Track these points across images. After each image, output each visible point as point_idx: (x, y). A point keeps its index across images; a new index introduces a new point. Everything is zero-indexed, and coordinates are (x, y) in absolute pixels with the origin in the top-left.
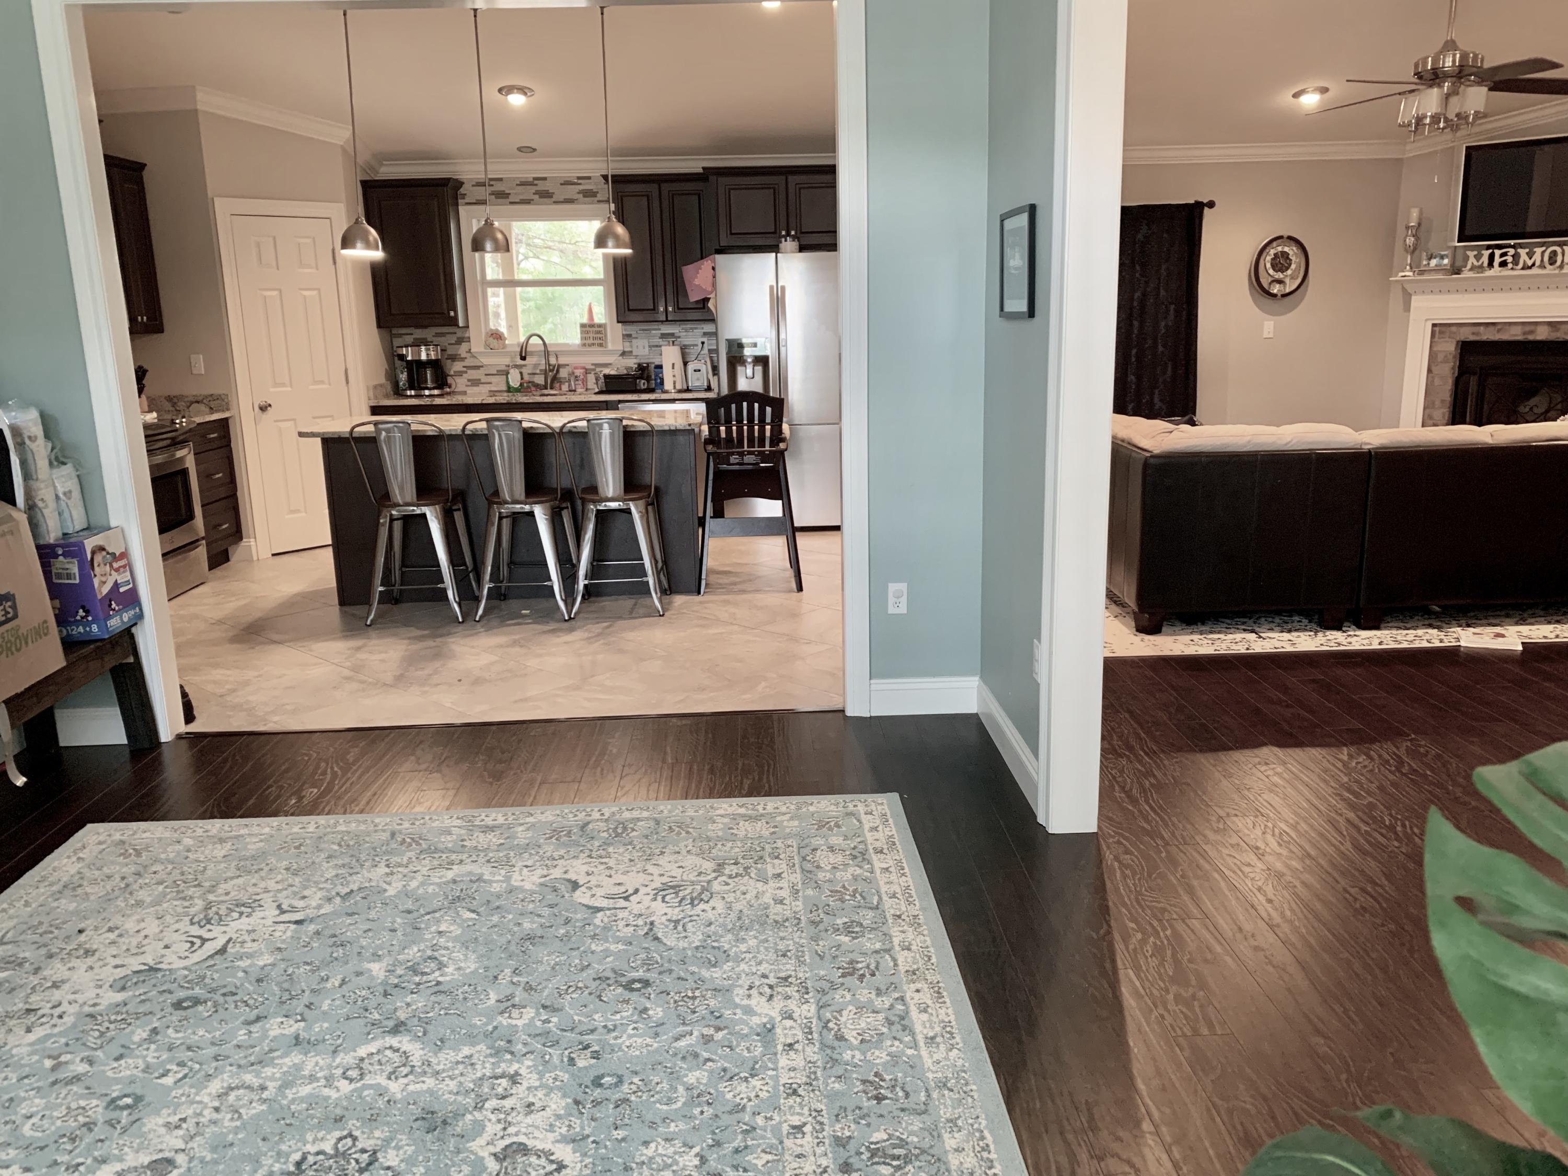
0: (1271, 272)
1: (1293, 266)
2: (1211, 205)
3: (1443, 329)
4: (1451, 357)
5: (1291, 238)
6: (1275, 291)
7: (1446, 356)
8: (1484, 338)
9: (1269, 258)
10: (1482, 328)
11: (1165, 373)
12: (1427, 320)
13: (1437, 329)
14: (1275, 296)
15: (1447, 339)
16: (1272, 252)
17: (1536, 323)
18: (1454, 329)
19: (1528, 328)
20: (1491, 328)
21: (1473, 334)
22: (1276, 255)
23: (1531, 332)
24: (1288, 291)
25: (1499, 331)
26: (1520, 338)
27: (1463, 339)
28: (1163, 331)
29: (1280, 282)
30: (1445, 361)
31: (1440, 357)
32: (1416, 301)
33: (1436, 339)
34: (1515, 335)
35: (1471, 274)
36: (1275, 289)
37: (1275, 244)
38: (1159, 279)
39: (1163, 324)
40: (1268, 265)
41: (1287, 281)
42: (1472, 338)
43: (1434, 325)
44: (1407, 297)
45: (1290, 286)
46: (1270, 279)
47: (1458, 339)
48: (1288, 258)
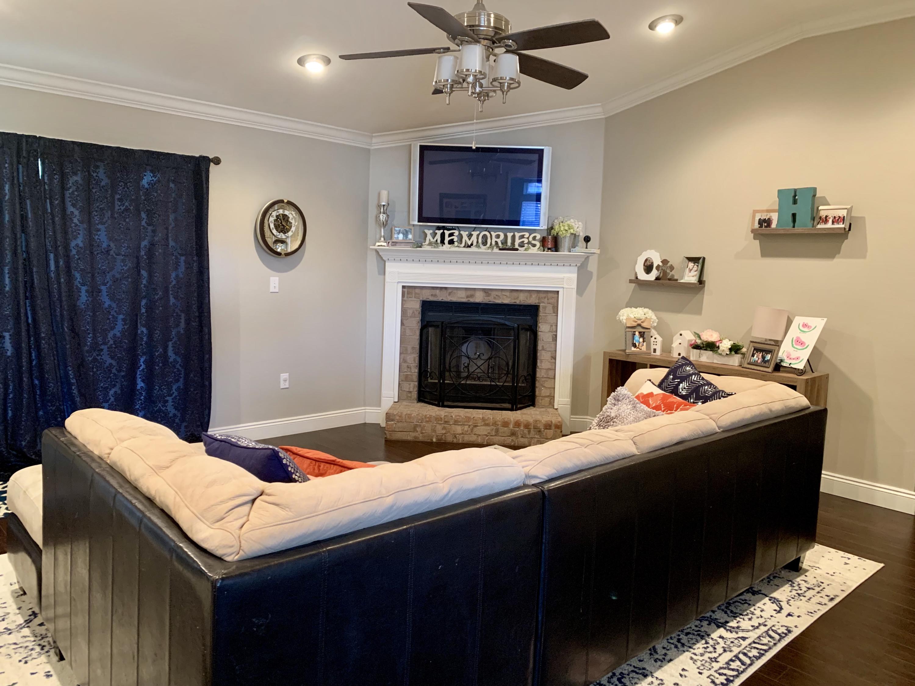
0: (274, 232)
1: (293, 229)
2: (217, 161)
3: (410, 290)
4: (417, 313)
5: (289, 203)
6: (279, 250)
7: (413, 312)
8: (439, 299)
9: (272, 219)
10: (438, 291)
11: (178, 325)
12: (398, 282)
13: (406, 290)
14: (279, 254)
15: (413, 299)
16: (274, 214)
17: (475, 289)
18: (417, 291)
19: (469, 293)
20: (444, 292)
21: (432, 295)
22: (277, 216)
23: (472, 296)
24: (289, 250)
25: (450, 294)
26: (464, 300)
27: (425, 299)
28: (174, 283)
29: (283, 242)
30: (413, 316)
31: (410, 313)
32: (390, 267)
33: (405, 299)
34: (460, 297)
35: (428, 248)
36: (280, 248)
37: (276, 207)
38: (167, 228)
39: (173, 275)
40: (272, 226)
41: (289, 241)
42: (432, 299)
43: (404, 287)
44: (382, 262)
45: (292, 246)
46: (274, 240)
47: (421, 299)
48: (287, 221)
